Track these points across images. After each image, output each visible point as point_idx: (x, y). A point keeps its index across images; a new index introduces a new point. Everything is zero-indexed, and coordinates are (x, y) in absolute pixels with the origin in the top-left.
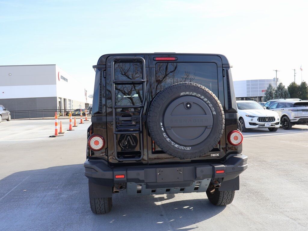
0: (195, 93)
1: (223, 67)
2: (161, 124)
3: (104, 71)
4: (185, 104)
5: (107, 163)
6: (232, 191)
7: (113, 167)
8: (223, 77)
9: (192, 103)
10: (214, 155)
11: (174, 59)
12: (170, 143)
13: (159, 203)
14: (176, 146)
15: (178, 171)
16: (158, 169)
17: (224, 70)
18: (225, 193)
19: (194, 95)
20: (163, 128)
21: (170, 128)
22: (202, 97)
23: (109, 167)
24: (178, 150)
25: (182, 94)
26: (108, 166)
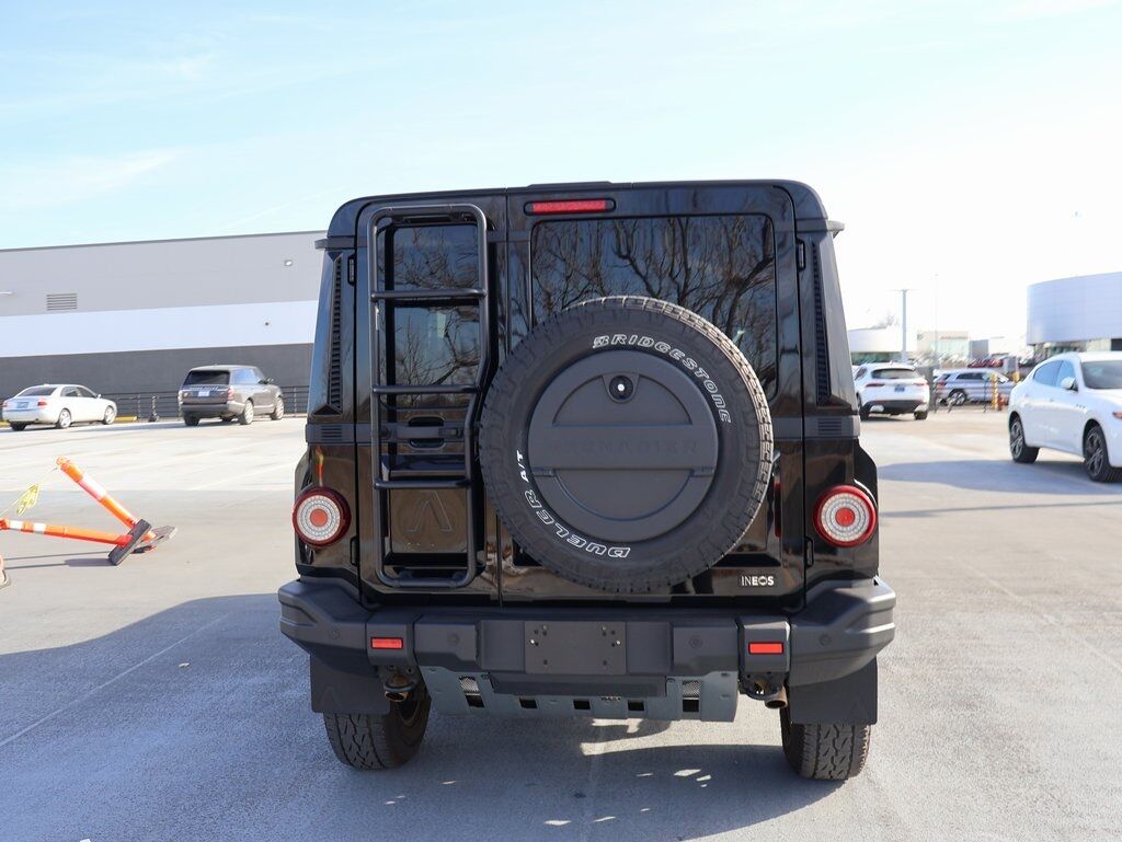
0: (648, 339)
1: (796, 232)
2: (520, 456)
3: (350, 258)
4: (608, 380)
5: (355, 591)
6: (853, 728)
7: (376, 605)
8: (800, 269)
9: (634, 379)
10: (755, 581)
11: (601, 205)
12: (552, 529)
13: (593, 749)
14: (575, 541)
15: (604, 634)
16: (530, 625)
17: (802, 242)
18: (823, 734)
19: (645, 345)
20: (523, 473)
21: (551, 473)
22: (678, 354)
23: (363, 606)
24: (580, 556)
25: (598, 342)
26: (360, 603)
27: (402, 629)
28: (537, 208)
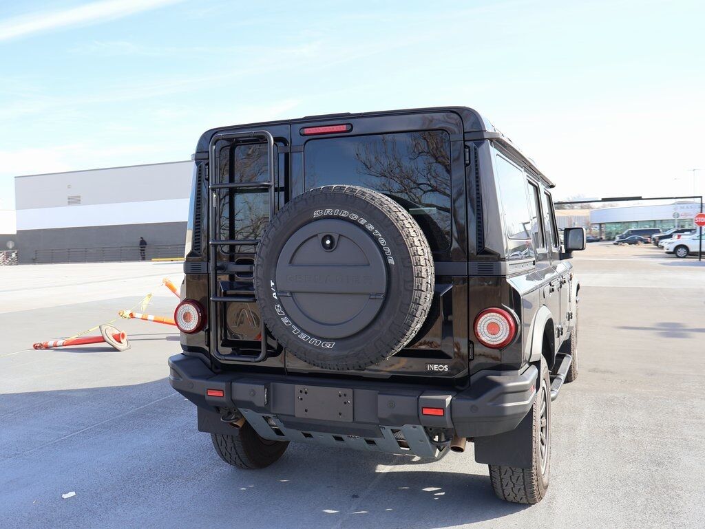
0: (345, 212)
1: (464, 141)
2: (272, 284)
3: (206, 165)
4: (320, 237)
7: (219, 370)
8: (466, 165)
9: (336, 237)
10: (435, 367)
11: (344, 128)
12: (290, 329)
13: (383, 469)
14: (303, 336)
15: (340, 396)
16: (298, 387)
17: (469, 147)
19: (343, 215)
20: (275, 294)
21: (288, 294)
22: (363, 221)
24: (305, 346)
25: (316, 214)
26: (211, 369)
27: (223, 385)
28: (307, 131)
